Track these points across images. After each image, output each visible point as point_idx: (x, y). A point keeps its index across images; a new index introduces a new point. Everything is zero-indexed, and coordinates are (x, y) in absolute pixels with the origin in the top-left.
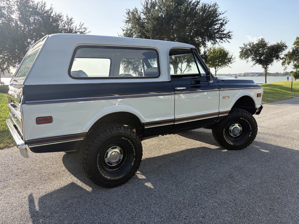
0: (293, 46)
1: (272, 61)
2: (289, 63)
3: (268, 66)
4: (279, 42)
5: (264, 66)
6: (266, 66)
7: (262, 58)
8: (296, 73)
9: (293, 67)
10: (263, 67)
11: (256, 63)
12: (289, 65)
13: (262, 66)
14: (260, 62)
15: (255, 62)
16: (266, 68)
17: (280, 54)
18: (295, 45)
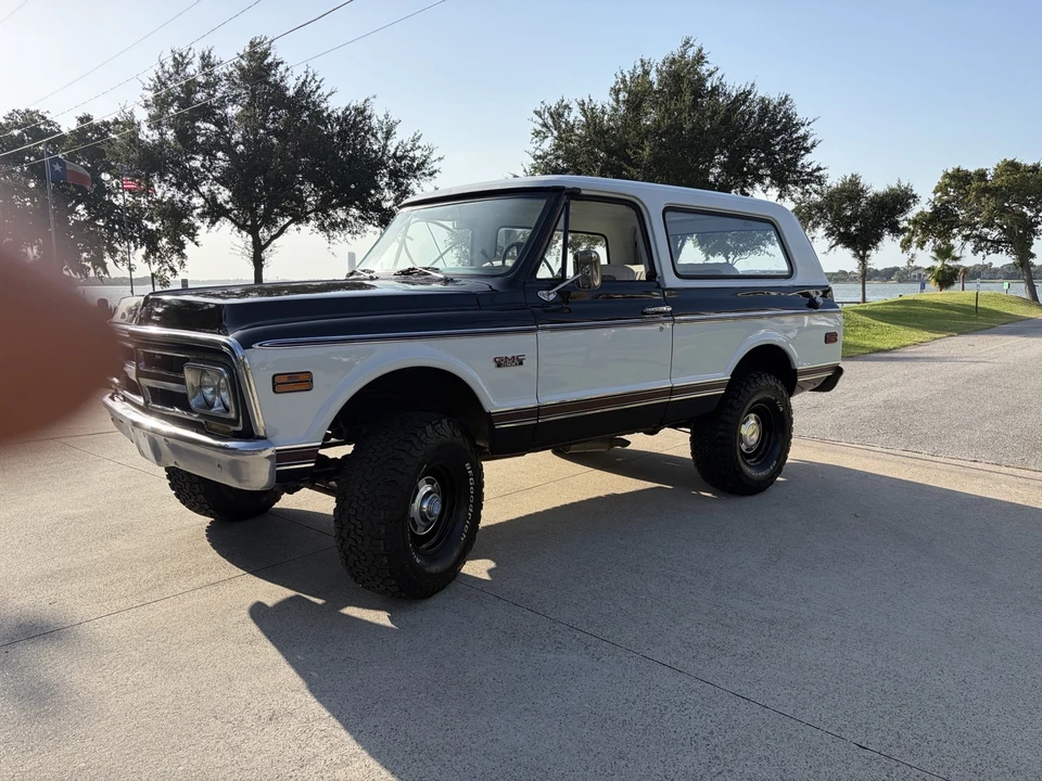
0: (932, 197)
1: (879, 237)
2: (921, 245)
3: (868, 253)
4: (895, 186)
5: (858, 252)
6: (864, 253)
7: (853, 229)
8: (942, 272)
9: (934, 254)
10: (855, 256)
11: (837, 244)
12: (922, 249)
13: (853, 252)
14: (846, 240)
15: (834, 242)
16: (863, 259)
17: (900, 219)
18: (939, 194)
